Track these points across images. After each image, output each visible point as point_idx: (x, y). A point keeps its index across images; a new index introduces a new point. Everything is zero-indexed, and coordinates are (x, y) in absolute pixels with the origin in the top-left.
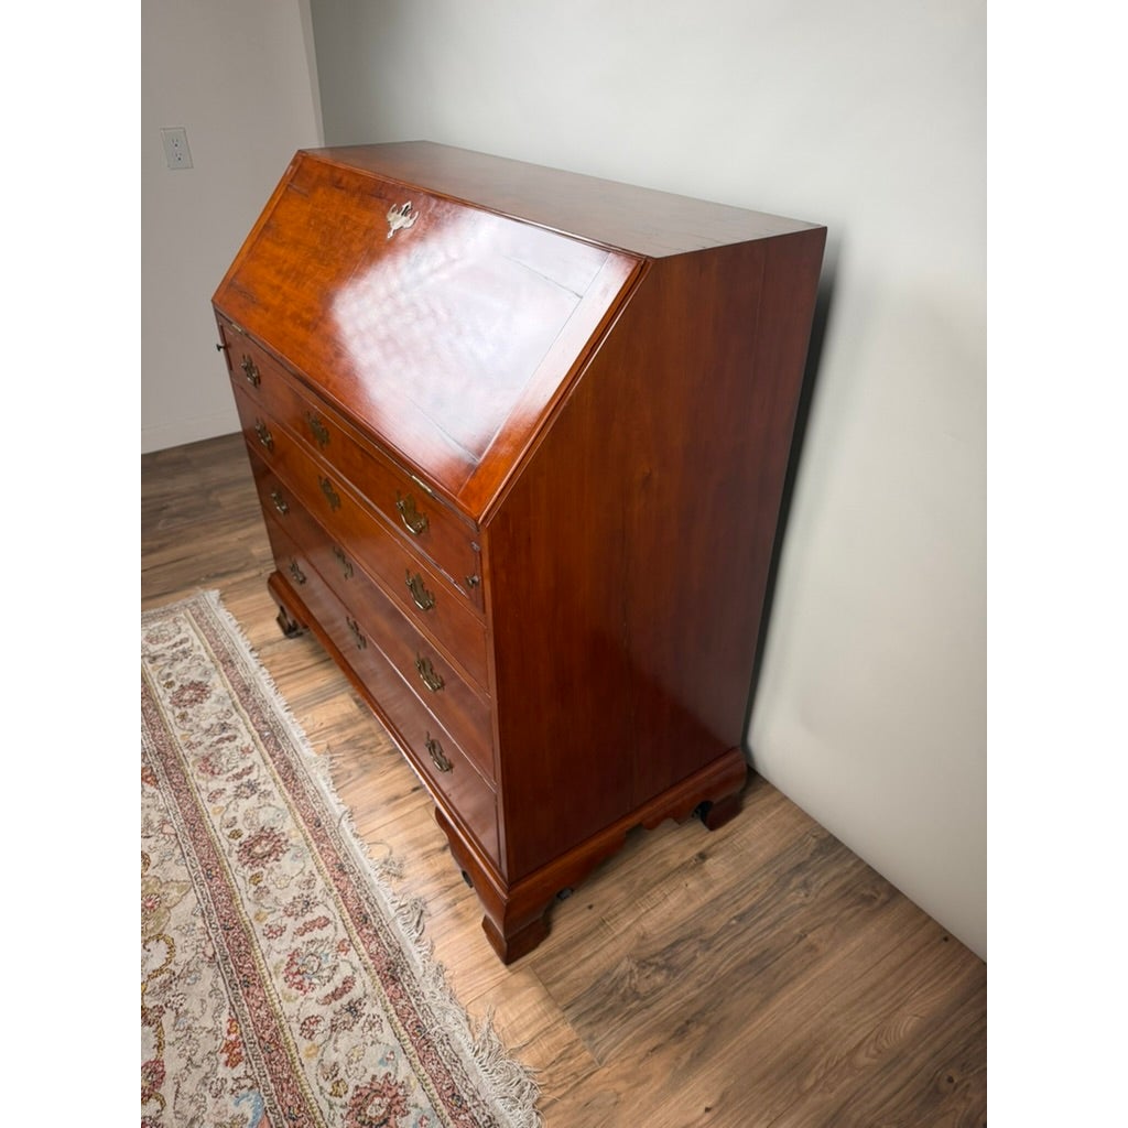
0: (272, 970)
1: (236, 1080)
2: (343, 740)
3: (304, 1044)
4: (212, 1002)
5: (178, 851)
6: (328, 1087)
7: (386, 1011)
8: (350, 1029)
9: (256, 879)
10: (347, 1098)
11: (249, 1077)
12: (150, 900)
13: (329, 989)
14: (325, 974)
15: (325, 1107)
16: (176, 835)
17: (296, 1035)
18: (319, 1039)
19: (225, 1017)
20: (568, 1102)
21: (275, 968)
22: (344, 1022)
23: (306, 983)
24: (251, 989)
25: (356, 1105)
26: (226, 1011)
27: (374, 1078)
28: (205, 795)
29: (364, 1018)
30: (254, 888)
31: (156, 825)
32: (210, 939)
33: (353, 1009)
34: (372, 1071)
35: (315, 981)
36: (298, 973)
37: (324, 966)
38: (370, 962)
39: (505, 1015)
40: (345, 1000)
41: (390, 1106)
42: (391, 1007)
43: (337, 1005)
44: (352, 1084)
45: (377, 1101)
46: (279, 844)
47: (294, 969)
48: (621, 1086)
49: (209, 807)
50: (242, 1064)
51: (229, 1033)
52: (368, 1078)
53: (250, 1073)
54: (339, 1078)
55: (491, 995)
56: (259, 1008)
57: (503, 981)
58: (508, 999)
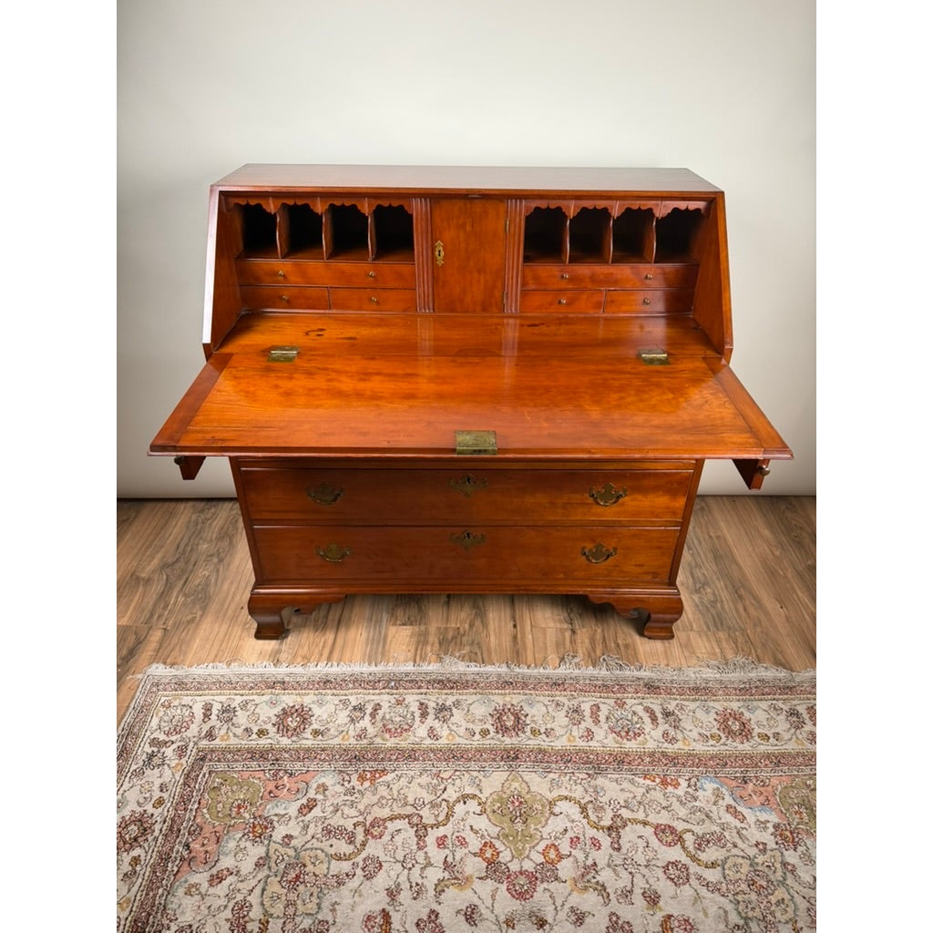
0: (617, 745)
1: (689, 786)
2: (437, 645)
3: (679, 745)
4: (626, 785)
5: (475, 774)
6: (711, 742)
7: (676, 699)
8: (680, 720)
9: (534, 732)
10: (723, 736)
11: (690, 779)
12: (513, 802)
13: (647, 720)
14: (635, 719)
15: (723, 748)
16: (456, 770)
17: (672, 747)
18: (680, 736)
19: (641, 781)
20: (759, 651)
21: (617, 743)
22: (674, 721)
23: (637, 731)
24: (626, 760)
25: (729, 733)
26: (637, 779)
27: (715, 720)
28: (428, 741)
29: (676, 711)
30: (544, 736)
31: (435, 781)
32: (573, 773)
33: (667, 714)
34: (711, 719)
35: (638, 726)
36: (627, 733)
37: (629, 718)
38: (639, 695)
40: (659, 716)
41: (735, 719)
42: (675, 697)
43: (660, 720)
44: (715, 731)
45: (730, 723)
46: (512, 711)
47: (623, 734)
48: (759, 629)
49: (443, 741)
50: (679, 780)
51: (654, 781)
52: (715, 723)
53: (688, 778)
54: (709, 736)
55: (686, 654)
56: (643, 760)
57: (681, 645)
58: (692, 647)
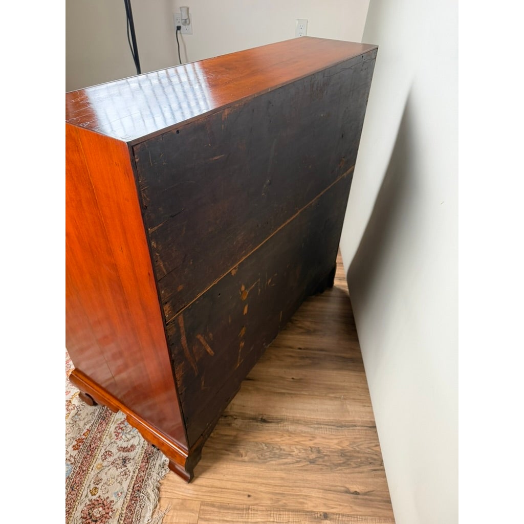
0: (115, 419)
1: (71, 456)
3: (100, 461)
4: (89, 417)
6: (92, 486)
7: (134, 472)
8: (117, 469)
10: (94, 497)
11: (75, 458)
13: (125, 445)
14: (129, 436)
15: (85, 493)
17: (100, 455)
18: (105, 463)
19: (87, 427)
21: (117, 420)
22: (118, 464)
23: (120, 435)
24: (104, 422)
25: (93, 504)
26: (90, 425)
27: (108, 498)
29: (125, 468)
33: (125, 461)
34: (109, 495)
35: (124, 437)
36: (121, 428)
37: (131, 433)
39: (172, 516)
40: (126, 454)
41: (102, 516)
42: (137, 472)
43: (122, 454)
44: (100, 493)
45: (101, 509)
47: (122, 426)
50: (77, 451)
51: (84, 434)
52: (106, 496)
53: (76, 457)
54: (97, 486)
55: (175, 501)
56: (99, 432)
57: (185, 499)
58: (180, 510)
